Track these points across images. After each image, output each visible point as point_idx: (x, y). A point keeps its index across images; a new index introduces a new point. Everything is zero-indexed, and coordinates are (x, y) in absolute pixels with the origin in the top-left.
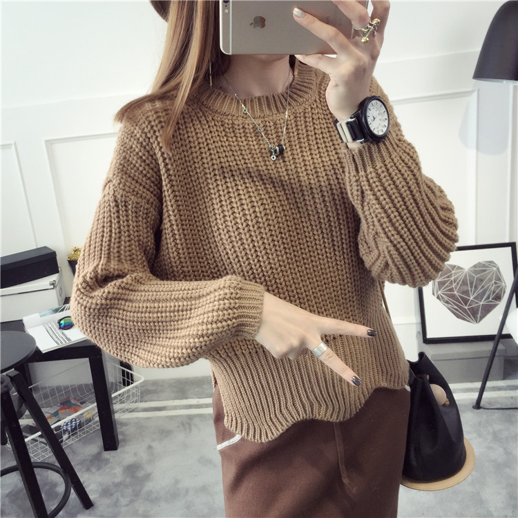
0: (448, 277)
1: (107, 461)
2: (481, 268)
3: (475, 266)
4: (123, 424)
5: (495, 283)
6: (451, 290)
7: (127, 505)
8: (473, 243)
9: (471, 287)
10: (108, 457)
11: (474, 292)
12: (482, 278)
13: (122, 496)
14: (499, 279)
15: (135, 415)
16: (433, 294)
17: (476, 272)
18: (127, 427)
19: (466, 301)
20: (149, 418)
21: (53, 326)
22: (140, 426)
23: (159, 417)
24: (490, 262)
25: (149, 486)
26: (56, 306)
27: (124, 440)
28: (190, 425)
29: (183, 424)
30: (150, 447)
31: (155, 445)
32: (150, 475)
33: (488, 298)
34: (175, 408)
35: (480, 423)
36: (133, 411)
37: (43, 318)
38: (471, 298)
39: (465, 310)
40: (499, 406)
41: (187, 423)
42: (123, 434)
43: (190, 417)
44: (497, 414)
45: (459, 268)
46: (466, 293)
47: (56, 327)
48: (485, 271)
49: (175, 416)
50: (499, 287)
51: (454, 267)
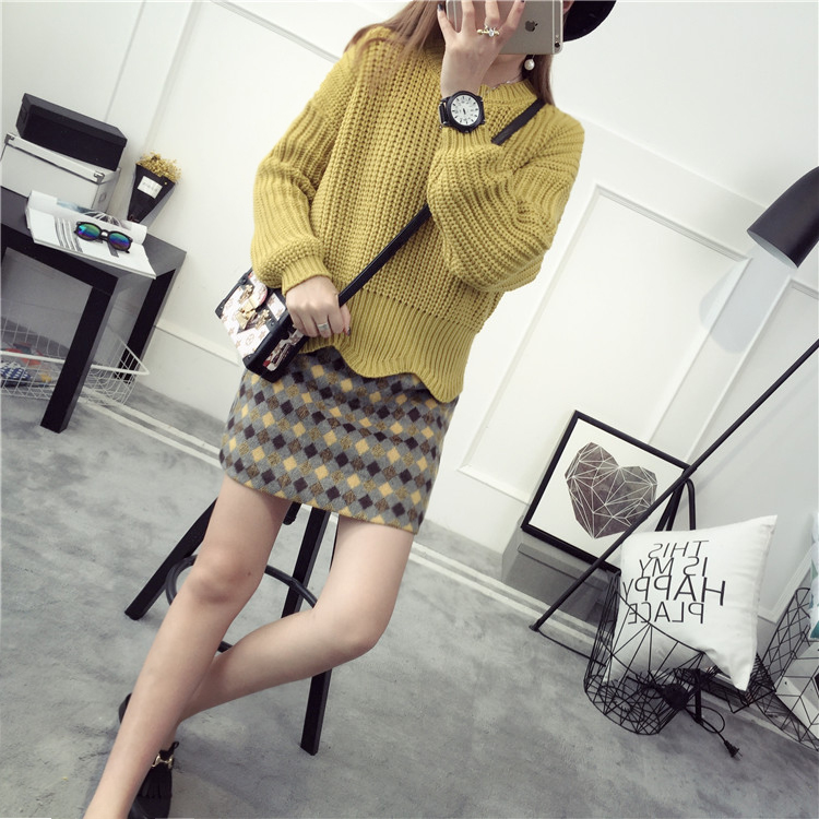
0: (594, 464)
1: (37, 436)
2: (637, 475)
3: (631, 468)
4: (86, 413)
5: (643, 502)
6: (589, 482)
7: (34, 490)
8: (645, 441)
9: (613, 491)
10: (42, 433)
11: (613, 499)
12: (632, 487)
13: (33, 478)
14: (649, 498)
15: (108, 412)
16: (566, 475)
17: (629, 476)
18: (90, 420)
19: (597, 505)
20: (125, 426)
21: (67, 224)
22: (107, 428)
24: (651, 473)
25: (76, 487)
26: (88, 206)
27: (74, 429)
28: (174, 461)
29: (166, 455)
30: (105, 453)
31: (112, 454)
32: (86, 477)
33: (625, 515)
34: (168, 435)
35: (526, 643)
36: (107, 407)
37: (60, 208)
38: (605, 505)
39: (590, 515)
40: (560, 640)
41: (173, 459)
42: (77, 422)
43: (181, 454)
44: (551, 646)
45: (613, 460)
46: (604, 495)
47: (71, 228)
48: (640, 480)
49: (161, 442)
50: (644, 508)
51: (608, 456)
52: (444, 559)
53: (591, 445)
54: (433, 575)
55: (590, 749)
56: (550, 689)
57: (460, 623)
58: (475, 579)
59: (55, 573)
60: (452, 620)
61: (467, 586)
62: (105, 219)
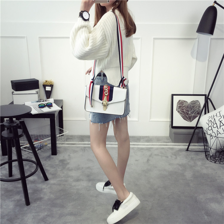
0: (182, 105)
2: (194, 103)
3: (192, 102)
4: (59, 148)
5: (198, 108)
6: (183, 109)
7: (60, 171)
8: (192, 93)
9: (190, 109)
10: (53, 157)
11: (191, 111)
12: (194, 106)
13: (59, 168)
14: (200, 107)
16: (177, 110)
17: (192, 104)
18: (61, 149)
19: (188, 114)
20: (69, 147)
21: (36, 107)
22: (66, 149)
23: (73, 147)
24: (197, 101)
25: (68, 166)
27: (59, 153)
28: (84, 150)
29: (82, 149)
30: (69, 155)
31: (72, 155)
32: (69, 163)
33: (195, 113)
34: (79, 144)
35: (187, 155)
37: (33, 103)
39: (187, 117)
40: (194, 151)
42: (59, 151)
43: (85, 147)
44: (193, 153)
45: (186, 102)
46: (188, 111)
49: (79, 147)
50: (199, 110)
51: (185, 101)
52: (158, 144)
53: (179, 101)
54: (157, 149)
55: (216, 173)
56: (199, 163)
57: (170, 157)
58: (167, 145)
59: (77, 187)
60: (167, 157)
61: (166, 148)
62: (43, 101)
